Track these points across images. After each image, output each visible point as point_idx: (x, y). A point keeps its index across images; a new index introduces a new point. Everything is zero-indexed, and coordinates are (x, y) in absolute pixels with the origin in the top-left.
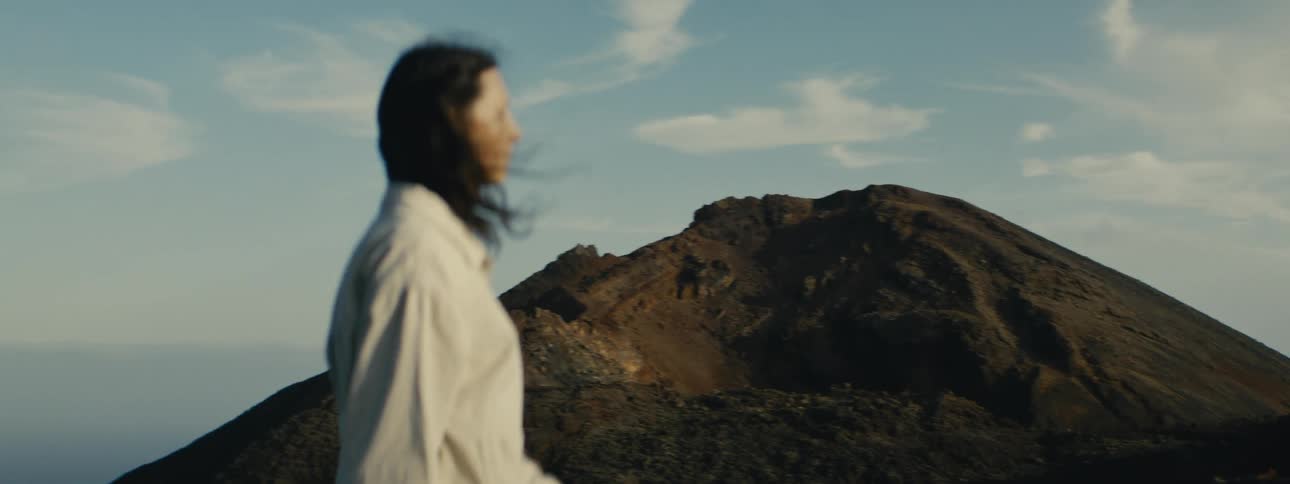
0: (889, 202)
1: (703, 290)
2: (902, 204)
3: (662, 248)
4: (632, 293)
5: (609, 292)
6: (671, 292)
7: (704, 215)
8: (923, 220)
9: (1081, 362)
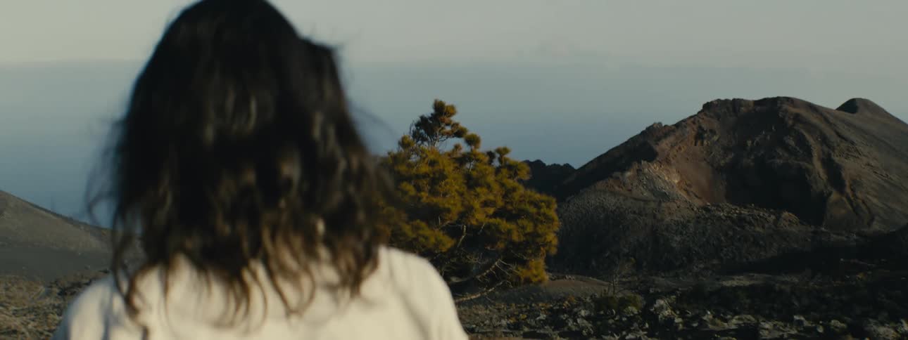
0: (785, 106)
1: (705, 142)
2: (791, 108)
3: (689, 122)
4: (677, 143)
5: (667, 144)
6: (692, 143)
7: (707, 106)
8: (797, 118)
9: (848, 190)
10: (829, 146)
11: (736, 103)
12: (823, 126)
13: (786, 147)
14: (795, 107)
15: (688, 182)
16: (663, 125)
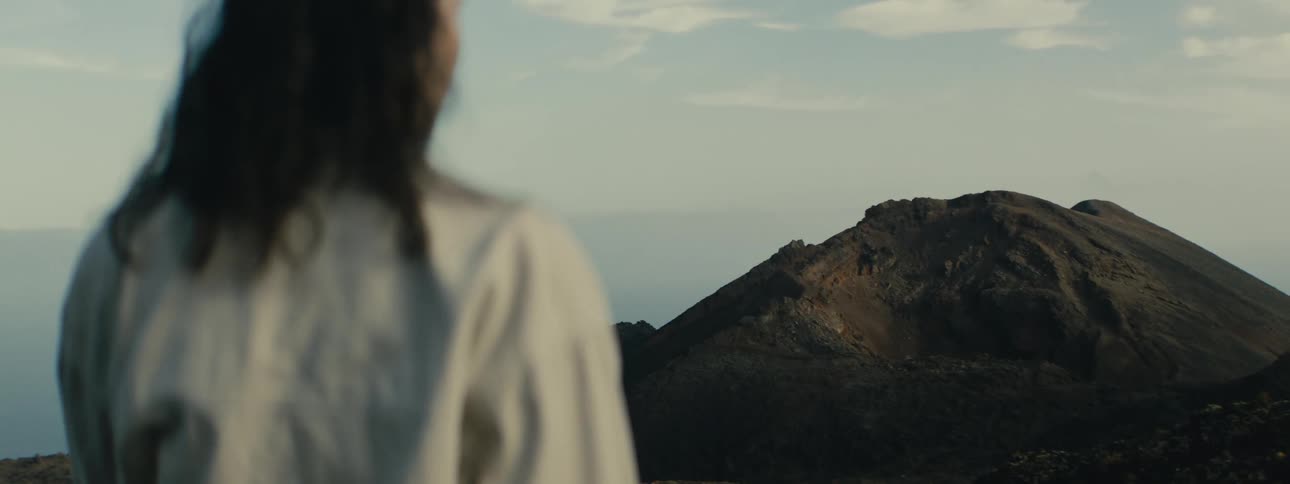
0: (1001, 205)
1: (875, 269)
2: (1010, 208)
3: (846, 238)
4: (830, 273)
5: (815, 274)
6: (854, 270)
7: (873, 213)
8: (1025, 222)
9: (1126, 327)
10: (1082, 262)
11: (920, 207)
12: (1067, 231)
13: (1009, 266)
14: (1017, 205)
15: (856, 333)
16: (806, 245)
